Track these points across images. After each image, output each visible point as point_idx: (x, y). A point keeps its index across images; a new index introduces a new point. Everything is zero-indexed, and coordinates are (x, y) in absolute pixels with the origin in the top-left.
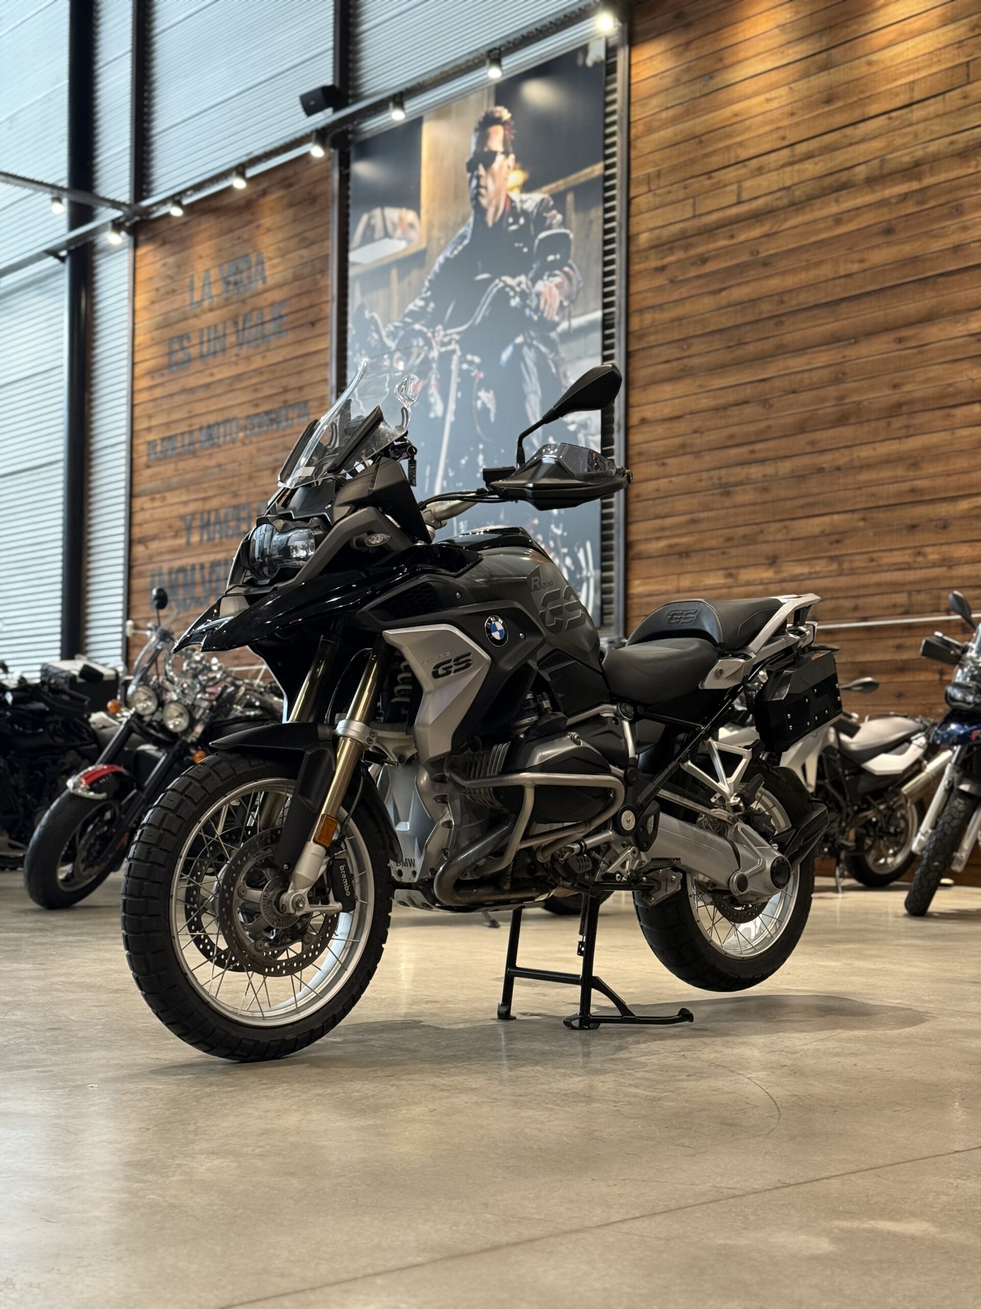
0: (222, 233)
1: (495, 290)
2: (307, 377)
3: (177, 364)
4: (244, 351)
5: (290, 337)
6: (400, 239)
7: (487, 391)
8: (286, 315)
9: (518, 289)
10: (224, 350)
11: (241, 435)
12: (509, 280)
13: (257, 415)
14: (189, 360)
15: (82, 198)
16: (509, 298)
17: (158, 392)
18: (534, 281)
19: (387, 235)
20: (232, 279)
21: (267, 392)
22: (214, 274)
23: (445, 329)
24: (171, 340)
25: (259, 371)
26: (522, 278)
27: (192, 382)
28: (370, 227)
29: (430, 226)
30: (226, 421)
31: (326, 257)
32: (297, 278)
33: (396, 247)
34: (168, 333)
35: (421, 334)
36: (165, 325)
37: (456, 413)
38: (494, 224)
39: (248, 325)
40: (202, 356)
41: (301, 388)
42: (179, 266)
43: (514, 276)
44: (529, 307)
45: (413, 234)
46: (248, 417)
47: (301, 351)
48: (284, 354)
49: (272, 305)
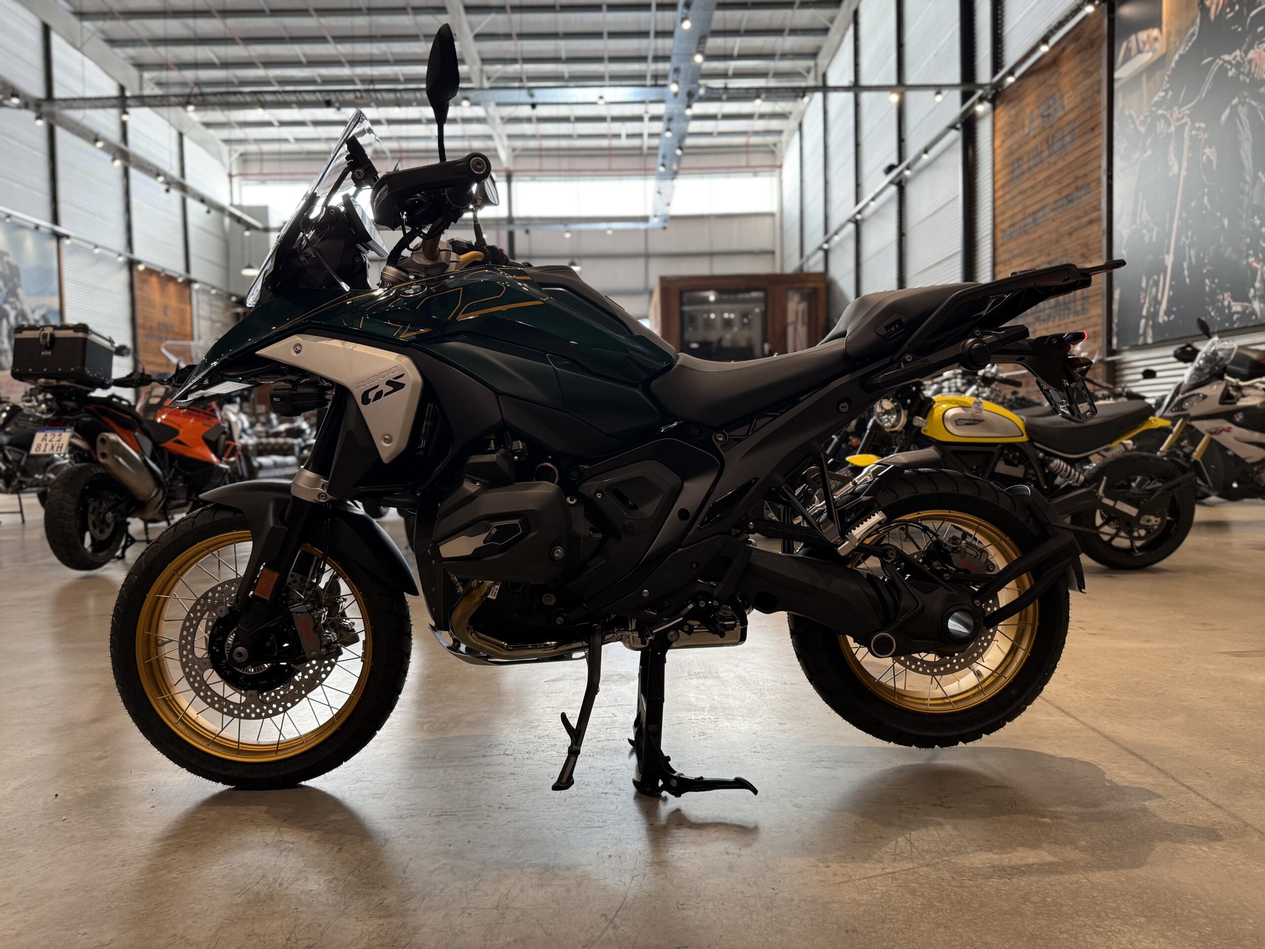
0: (1040, 84)
1: (1216, 68)
2: (1090, 167)
3: (1017, 177)
4: (1053, 159)
5: (1078, 142)
6: (1148, 52)
7: (1210, 147)
8: (1077, 128)
9: (1234, 62)
10: (1041, 162)
11: (1052, 215)
12: (1227, 57)
13: (1061, 199)
14: (1023, 173)
15: (969, 88)
16: (1227, 71)
17: (1007, 197)
18: (1246, 52)
19: (1140, 51)
20: (1045, 114)
21: (1066, 182)
22: (1036, 113)
23: (1179, 108)
24: (1012, 163)
25: (1061, 170)
26: (1238, 52)
27: (1025, 186)
28: (1128, 50)
29: (1169, 34)
30: (1044, 207)
31: (1099, 82)
32: (1083, 100)
33: (1146, 57)
34: (1012, 158)
35: (1163, 116)
36: (1011, 153)
37: (1187, 169)
38: (1216, 17)
39: (1055, 140)
40: (1030, 169)
41: (1085, 175)
42: (1017, 115)
43: (1230, 54)
44: (1243, 73)
45: (1157, 45)
46: (1056, 202)
47: (1085, 149)
48: (1077, 154)
49: (1068, 123)
